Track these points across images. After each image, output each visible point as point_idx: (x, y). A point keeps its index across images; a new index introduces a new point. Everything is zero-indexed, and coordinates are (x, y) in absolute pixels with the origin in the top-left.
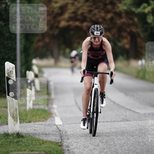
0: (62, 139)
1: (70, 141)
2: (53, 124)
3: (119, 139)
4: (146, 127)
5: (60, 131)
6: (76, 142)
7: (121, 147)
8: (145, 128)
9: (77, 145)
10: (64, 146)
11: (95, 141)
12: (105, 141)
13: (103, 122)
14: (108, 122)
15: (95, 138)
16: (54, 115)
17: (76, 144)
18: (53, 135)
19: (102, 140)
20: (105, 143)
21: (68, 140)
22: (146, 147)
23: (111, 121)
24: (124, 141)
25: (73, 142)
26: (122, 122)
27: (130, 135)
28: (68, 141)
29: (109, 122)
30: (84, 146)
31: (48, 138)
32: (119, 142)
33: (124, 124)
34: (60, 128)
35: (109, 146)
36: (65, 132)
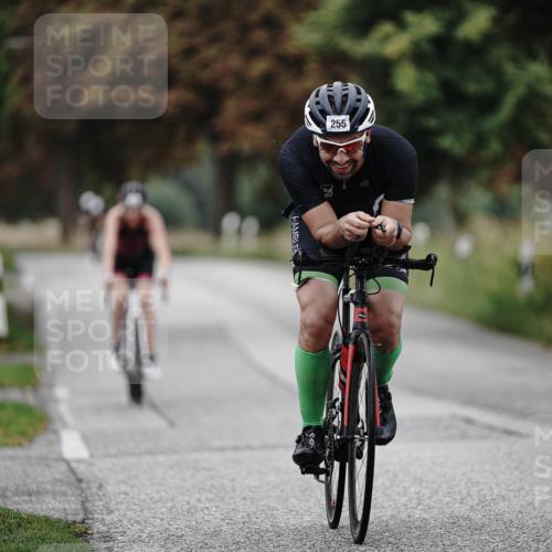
0: (85, 510)
1: (114, 517)
2: (53, 456)
3: (291, 511)
4: (390, 467)
5: (80, 481)
6: (137, 522)
7: (301, 540)
8: (387, 471)
9: (142, 531)
10: (96, 536)
11: (206, 518)
12: (243, 517)
13: (236, 449)
14: (250, 448)
15: (207, 508)
16: (57, 425)
17: (137, 527)
18: (54, 494)
19: (232, 513)
20: (241, 525)
21: (110, 512)
22: (392, 539)
23: (265, 447)
24: (308, 518)
25: (125, 522)
28: (108, 519)
29: (258, 448)
30: (166, 535)
31: (38, 506)
32: (292, 521)
34: (81, 469)
35: (256, 537)
36: (97, 485)
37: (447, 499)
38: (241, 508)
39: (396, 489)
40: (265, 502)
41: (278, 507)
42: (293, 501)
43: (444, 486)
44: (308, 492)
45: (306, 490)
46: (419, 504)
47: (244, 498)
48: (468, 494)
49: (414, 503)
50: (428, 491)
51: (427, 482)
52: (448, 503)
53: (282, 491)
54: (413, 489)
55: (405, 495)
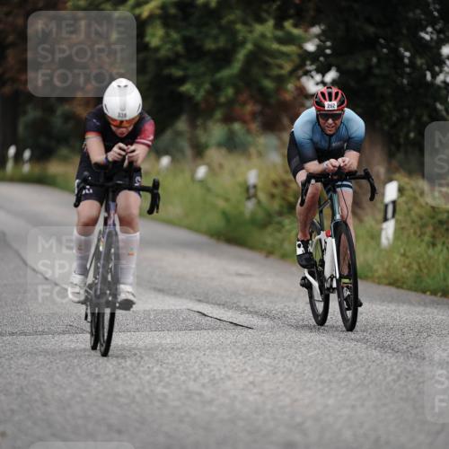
3: (56, 385)
4: (136, 351)
8: (135, 354)
12: (17, 389)
13: (12, 334)
14: (24, 334)
19: (8, 386)
22: (138, 410)
23: (36, 333)
26: (67, 335)
27: (90, 374)
29: (30, 334)
32: (57, 393)
33: (71, 341)
35: (27, 405)
37: (183, 378)
38: (16, 382)
39: (142, 369)
40: (35, 377)
41: (46, 381)
42: (57, 377)
43: (181, 368)
44: (69, 370)
45: (68, 368)
46: (160, 381)
47: (18, 374)
48: (201, 374)
49: (156, 380)
50: (168, 371)
51: (168, 363)
52: (184, 382)
53: (49, 369)
54: (155, 369)
55: (149, 373)
